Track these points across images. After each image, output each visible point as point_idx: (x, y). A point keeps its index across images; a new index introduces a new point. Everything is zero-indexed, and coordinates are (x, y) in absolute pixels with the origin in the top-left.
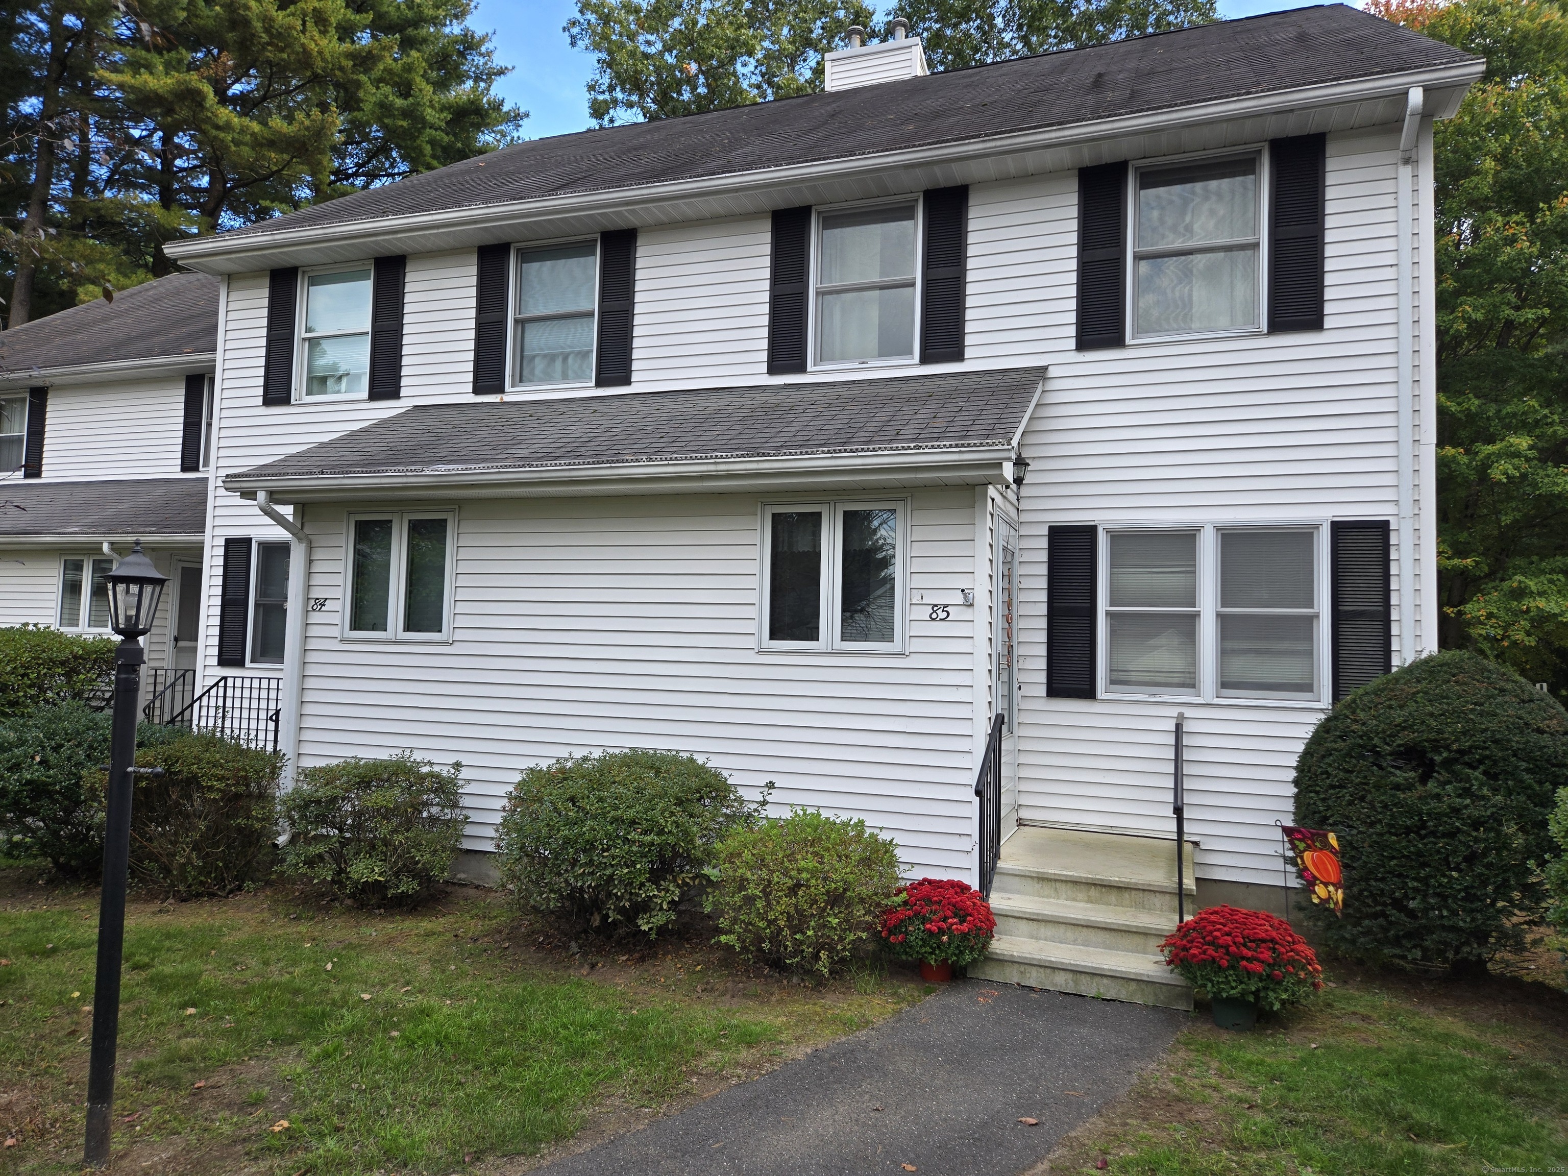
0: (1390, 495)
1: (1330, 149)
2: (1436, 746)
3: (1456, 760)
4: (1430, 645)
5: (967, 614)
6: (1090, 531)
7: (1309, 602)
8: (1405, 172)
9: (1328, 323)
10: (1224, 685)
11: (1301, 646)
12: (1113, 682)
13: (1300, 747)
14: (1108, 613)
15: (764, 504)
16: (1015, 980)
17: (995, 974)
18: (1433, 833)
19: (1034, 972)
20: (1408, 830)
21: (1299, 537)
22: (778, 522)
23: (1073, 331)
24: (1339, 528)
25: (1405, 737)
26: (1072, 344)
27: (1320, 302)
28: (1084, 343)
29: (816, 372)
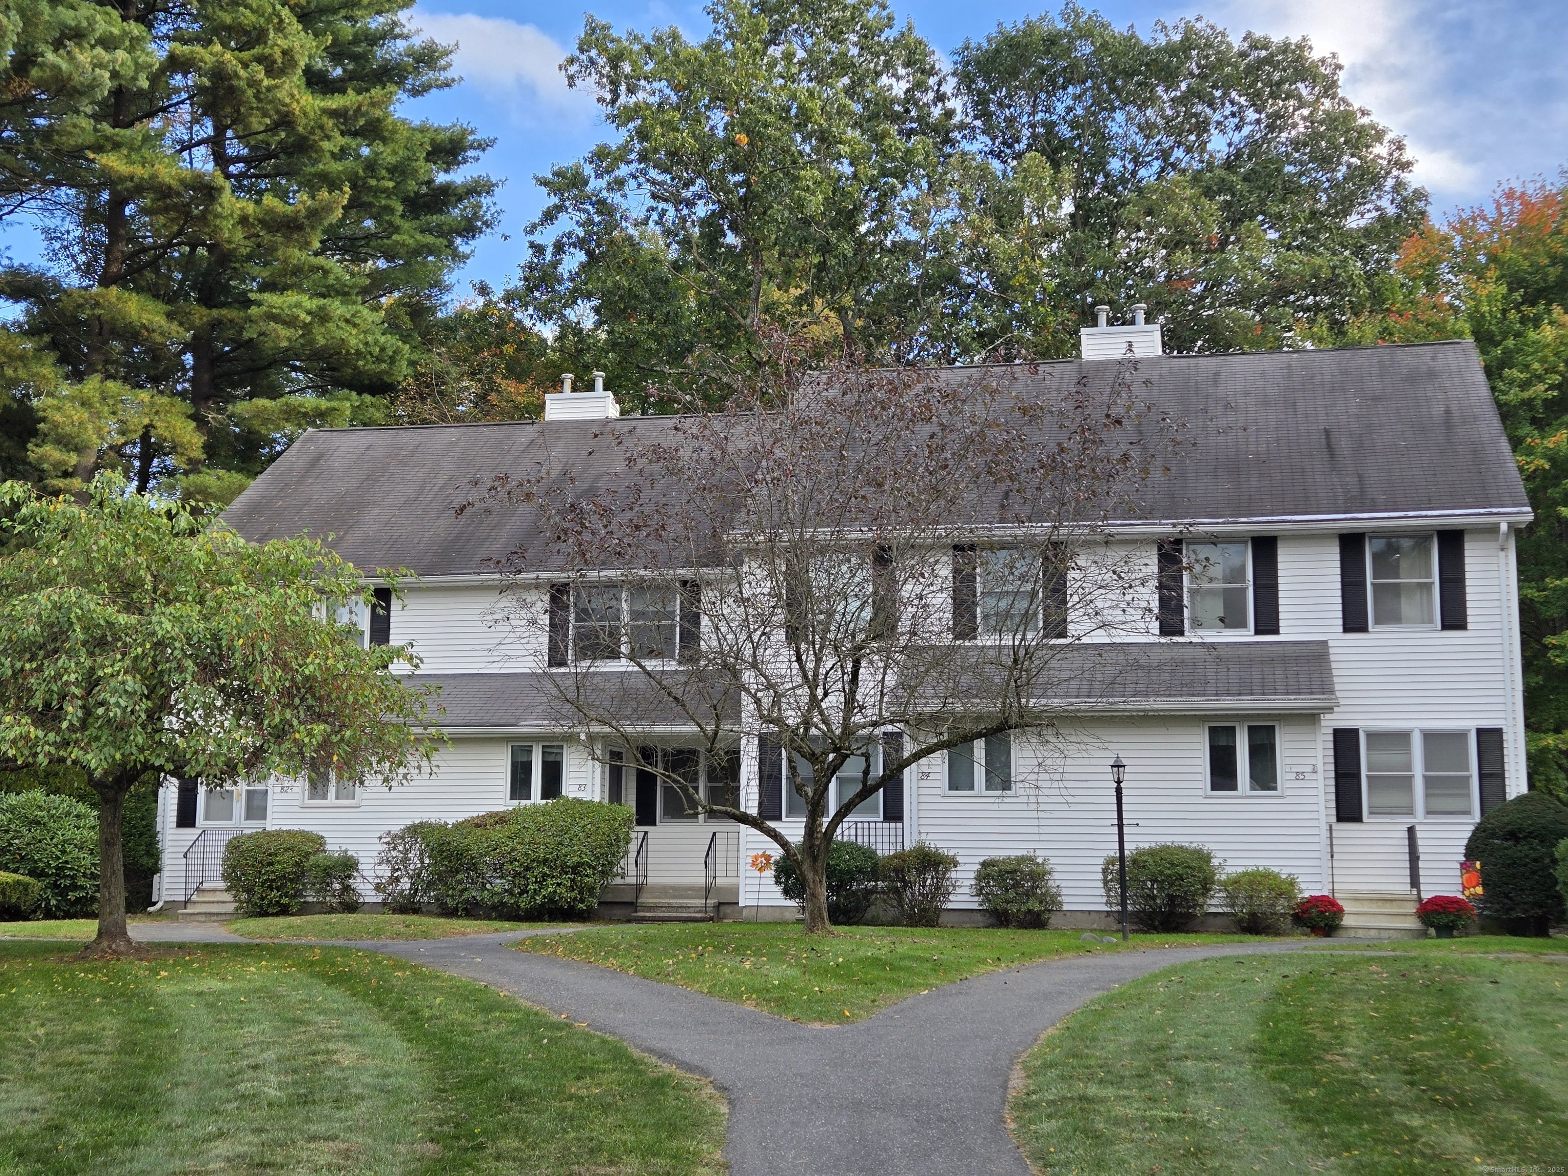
0: (1502, 715)
1: (1466, 538)
2: (1520, 830)
3: (1529, 836)
4: (1524, 789)
5: (1314, 776)
6: (1354, 732)
7: (1467, 769)
8: (1502, 554)
9: (1469, 626)
10: (1429, 812)
11: (1465, 791)
12: (1371, 813)
14: (1368, 777)
15: (1204, 722)
18: (1517, 866)
19: (1361, 931)
21: (1461, 736)
22: (1213, 731)
23: (1340, 622)
24: (1480, 731)
25: (1509, 828)
26: (1341, 629)
27: (1465, 616)
28: (1347, 629)
29: (1191, 636)
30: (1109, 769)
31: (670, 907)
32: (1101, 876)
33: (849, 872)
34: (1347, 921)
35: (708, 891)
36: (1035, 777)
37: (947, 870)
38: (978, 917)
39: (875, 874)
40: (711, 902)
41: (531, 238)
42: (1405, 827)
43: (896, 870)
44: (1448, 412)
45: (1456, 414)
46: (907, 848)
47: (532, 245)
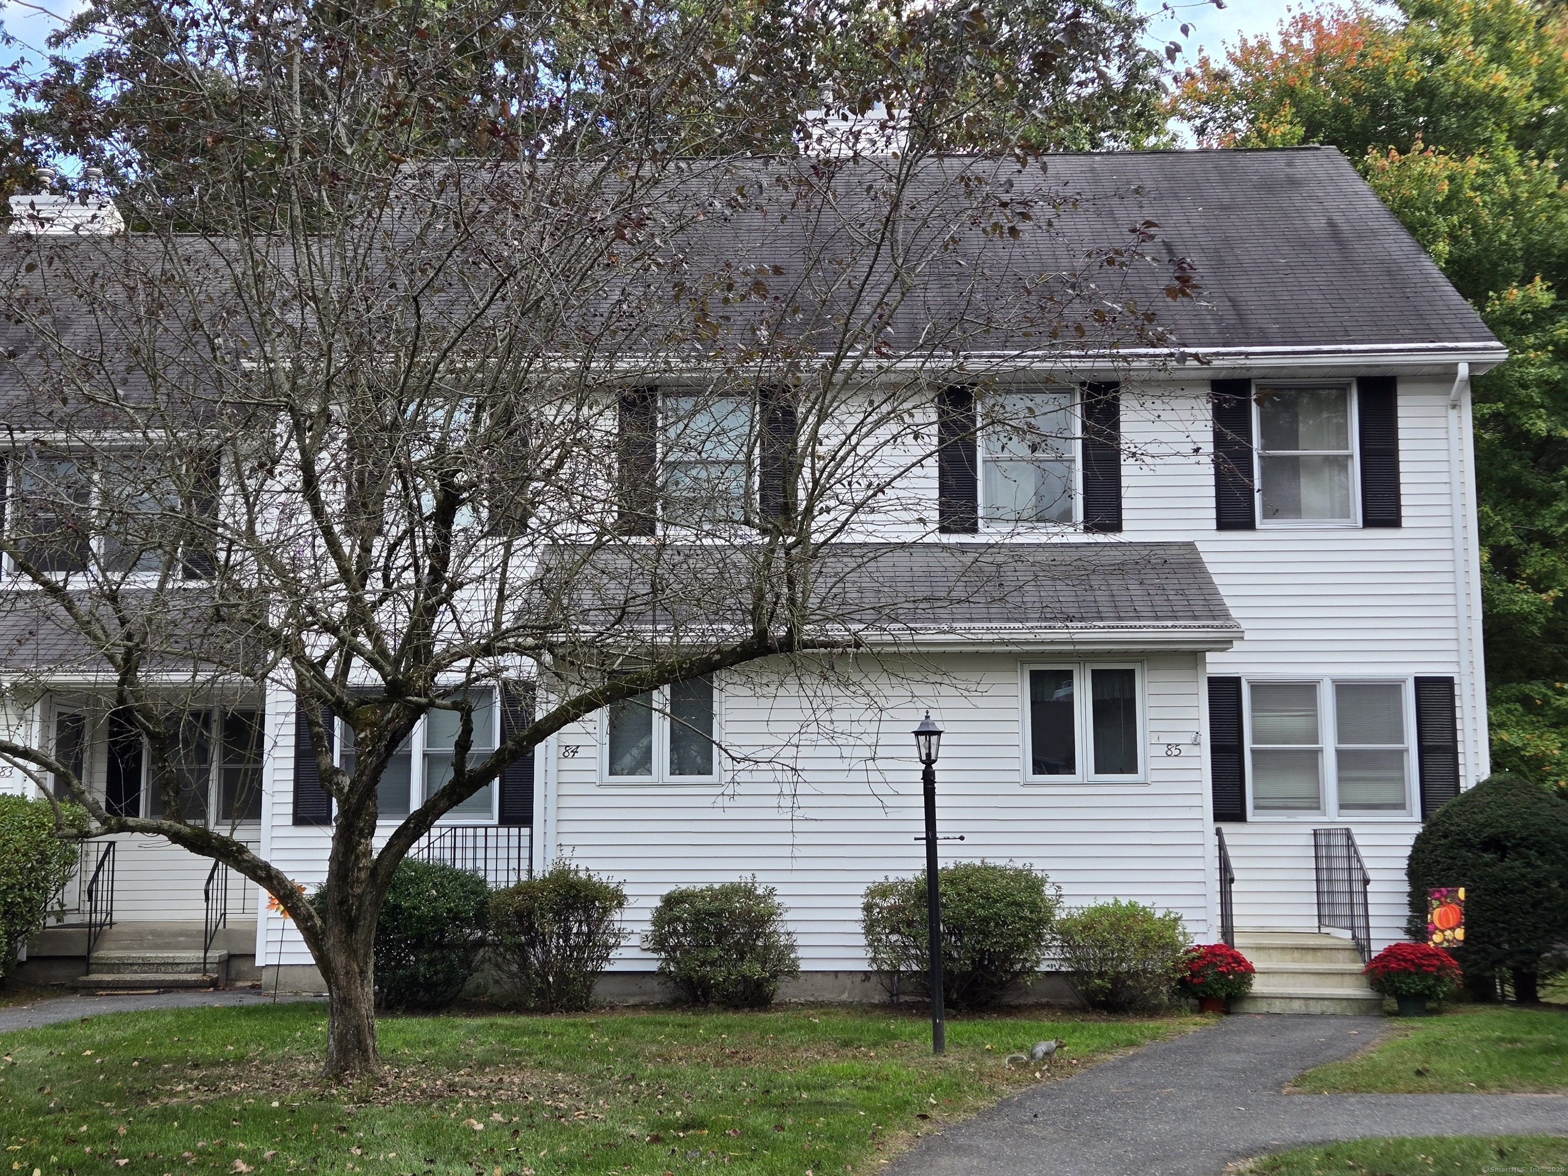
0: (1453, 657)
1: (1400, 389)
2: (1508, 835)
3: (1519, 845)
5: (1195, 751)
6: (1235, 682)
7: (1401, 739)
8: (1453, 414)
9: (1405, 522)
10: (1342, 806)
11: (1395, 774)
13: (1408, 852)
14: (1253, 751)
15: (1022, 663)
16: (1265, 1010)
17: (1249, 1007)
18: (1512, 892)
19: (1277, 1002)
20: (1496, 891)
21: (1392, 688)
22: (1036, 677)
23: (1213, 514)
24: (1420, 682)
25: (1487, 832)
26: (1214, 524)
27: (1398, 506)
28: (1223, 524)
29: (987, 534)
30: (912, 739)
31: (147, 965)
32: (860, 915)
33: (435, 919)
34: (1258, 986)
35: (209, 937)
36: (792, 751)
37: (606, 911)
38: (653, 985)
39: (481, 920)
40: (215, 954)
41: (57, 52)
42: (1309, 830)
43: (519, 915)
44: (1331, 224)
45: (1345, 227)
46: (538, 873)
47: (56, 61)
